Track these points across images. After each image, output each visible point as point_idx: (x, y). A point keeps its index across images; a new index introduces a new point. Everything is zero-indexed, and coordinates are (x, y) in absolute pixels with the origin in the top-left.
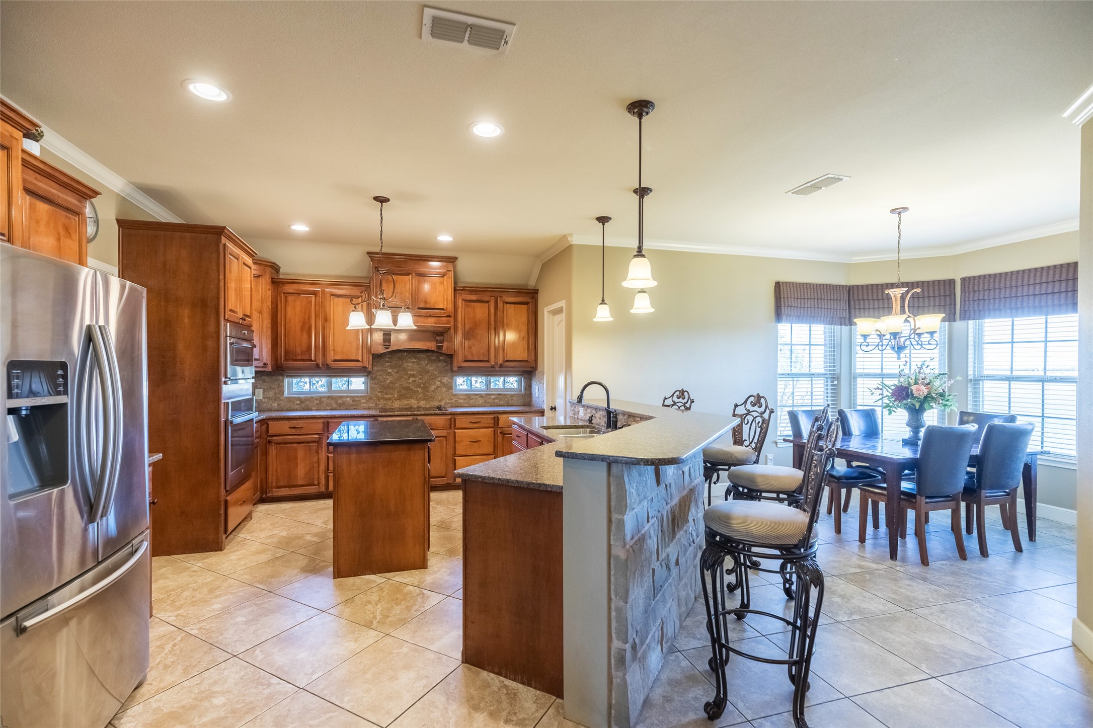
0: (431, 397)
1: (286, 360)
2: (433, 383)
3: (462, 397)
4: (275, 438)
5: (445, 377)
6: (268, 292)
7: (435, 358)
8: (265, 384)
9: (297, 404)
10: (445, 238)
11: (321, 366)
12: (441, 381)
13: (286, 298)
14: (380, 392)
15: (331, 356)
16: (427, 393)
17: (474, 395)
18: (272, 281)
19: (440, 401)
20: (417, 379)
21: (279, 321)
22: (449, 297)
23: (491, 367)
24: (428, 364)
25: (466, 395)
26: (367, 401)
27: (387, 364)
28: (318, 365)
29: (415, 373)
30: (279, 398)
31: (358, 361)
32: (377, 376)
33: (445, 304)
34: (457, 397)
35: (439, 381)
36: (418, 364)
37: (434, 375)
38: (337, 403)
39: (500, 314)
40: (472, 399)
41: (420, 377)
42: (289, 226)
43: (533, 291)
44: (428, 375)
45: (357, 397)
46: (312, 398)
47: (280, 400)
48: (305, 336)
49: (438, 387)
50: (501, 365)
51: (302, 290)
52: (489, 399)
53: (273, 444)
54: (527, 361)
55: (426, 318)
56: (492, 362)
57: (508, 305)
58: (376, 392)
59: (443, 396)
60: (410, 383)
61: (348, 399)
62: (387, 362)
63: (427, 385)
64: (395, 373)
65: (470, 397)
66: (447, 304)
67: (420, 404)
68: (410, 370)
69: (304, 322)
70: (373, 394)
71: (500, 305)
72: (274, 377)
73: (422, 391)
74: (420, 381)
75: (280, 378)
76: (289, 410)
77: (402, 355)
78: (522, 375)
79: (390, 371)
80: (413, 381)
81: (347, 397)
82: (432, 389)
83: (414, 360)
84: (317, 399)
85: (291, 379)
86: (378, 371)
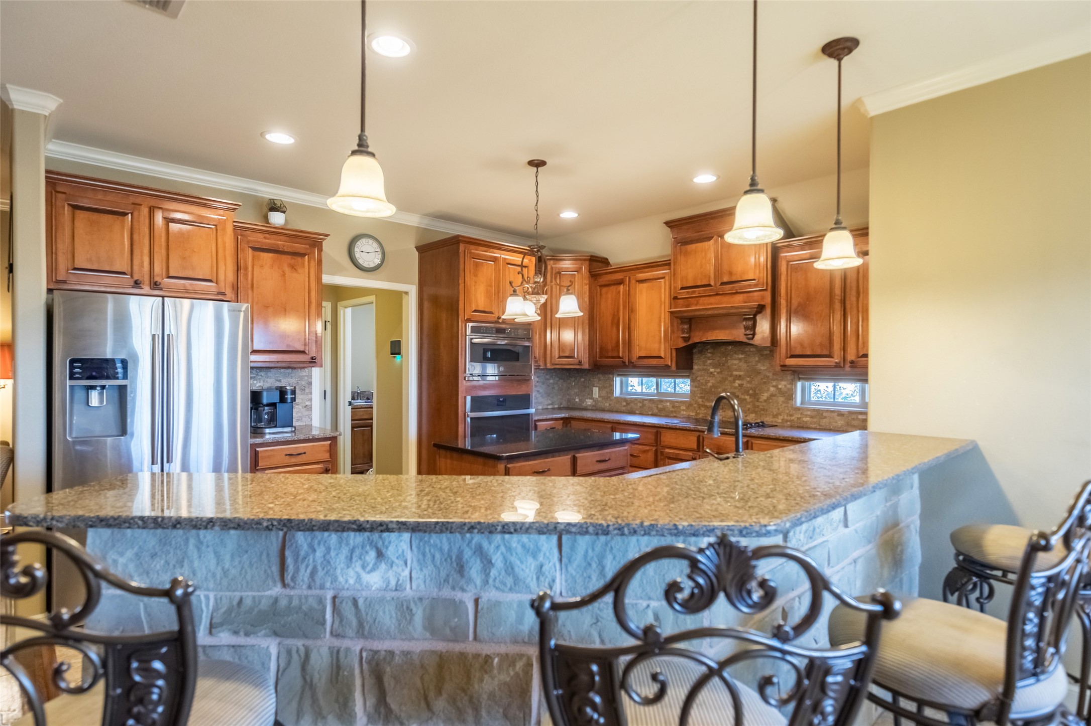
0: (763, 410)
1: (601, 357)
2: (766, 389)
3: (809, 413)
5: (782, 380)
6: (585, 287)
7: (768, 352)
8: (600, 382)
9: (624, 406)
10: (704, 179)
11: (627, 363)
12: (776, 386)
13: (601, 290)
14: (701, 397)
15: (637, 352)
16: (757, 404)
17: (827, 411)
18: (591, 275)
19: (775, 416)
20: (744, 382)
21: (595, 316)
23: (836, 367)
24: (759, 361)
25: (814, 410)
26: (688, 408)
27: (709, 362)
28: (624, 362)
29: (742, 373)
30: (610, 397)
32: (698, 377)
33: (758, 271)
34: (801, 412)
35: (773, 386)
36: (746, 362)
37: (768, 377)
38: (657, 407)
40: (825, 417)
41: (748, 379)
44: (759, 377)
45: (677, 402)
46: (636, 399)
47: (611, 400)
48: (615, 330)
49: (772, 395)
50: (852, 362)
51: (612, 281)
52: (853, 419)
56: (836, 356)
58: (697, 398)
59: (779, 409)
60: (735, 388)
61: (668, 404)
62: (709, 359)
63: (757, 392)
64: (718, 373)
65: (822, 414)
66: (760, 272)
67: (748, 418)
68: (736, 370)
69: (614, 315)
70: (693, 400)
72: (606, 376)
73: (751, 400)
74: (749, 385)
75: (611, 376)
76: (617, 412)
77: (726, 349)
79: (712, 370)
80: (739, 385)
81: (667, 401)
82: (765, 398)
83: (741, 356)
84: (640, 402)
86: (699, 370)
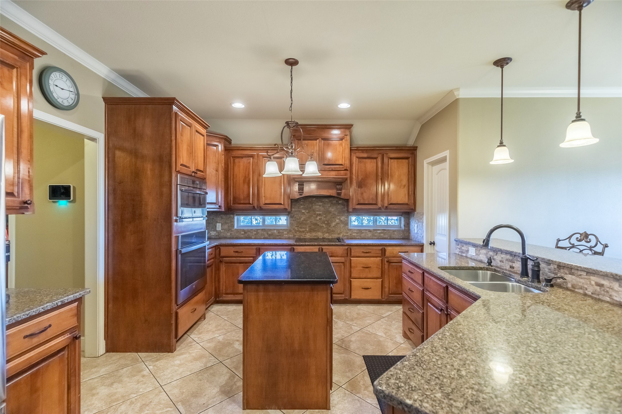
0: (333, 231)
1: (234, 203)
2: (334, 220)
3: (355, 231)
4: (224, 259)
5: (342, 216)
6: (222, 156)
7: (335, 202)
8: (223, 220)
9: (242, 234)
10: (344, 106)
11: (256, 208)
12: (339, 219)
13: (234, 160)
14: (297, 227)
15: (263, 201)
16: (329, 228)
17: (364, 230)
18: (225, 149)
19: (339, 234)
20: (322, 218)
21: (229, 176)
22: (346, 155)
23: (379, 209)
24: (330, 207)
25: (358, 230)
26: (288, 233)
27: (302, 207)
28: (254, 207)
29: (321, 213)
30: (231, 229)
31: (281, 204)
32: (294, 215)
33: (343, 160)
34: (352, 231)
35: (338, 219)
36: (323, 207)
37: (335, 214)
38: (268, 234)
39: (386, 167)
40: (363, 233)
41: (324, 216)
42: (231, 104)
43: (412, 148)
44: (331, 215)
45: (281, 230)
46: (252, 230)
47: (232, 231)
48: (246, 186)
49: (337, 224)
50: (386, 207)
51: (244, 155)
52: (375, 233)
53: (223, 263)
54: (407, 204)
55: (329, 172)
56: (379, 204)
57: (392, 160)
58: (294, 227)
59: (341, 230)
60: (317, 220)
61: (275, 231)
62: (302, 205)
63: (329, 222)
64: (307, 213)
65: (362, 232)
66: (345, 161)
67: (324, 236)
68: (318, 211)
69: (245, 177)
70: (292, 228)
71: (386, 160)
72: (228, 216)
73: (326, 226)
74: (325, 219)
75: (232, 216)
76: (237, 238)
77: (312, 200)
78: (402, 215)
79: (303, 211)
80: (319, 219)
81: (274, 230)
82: (333, 225)
83: (320, 204)
84: (255, 231)
85: (239, 217)
86: (295, 211)
